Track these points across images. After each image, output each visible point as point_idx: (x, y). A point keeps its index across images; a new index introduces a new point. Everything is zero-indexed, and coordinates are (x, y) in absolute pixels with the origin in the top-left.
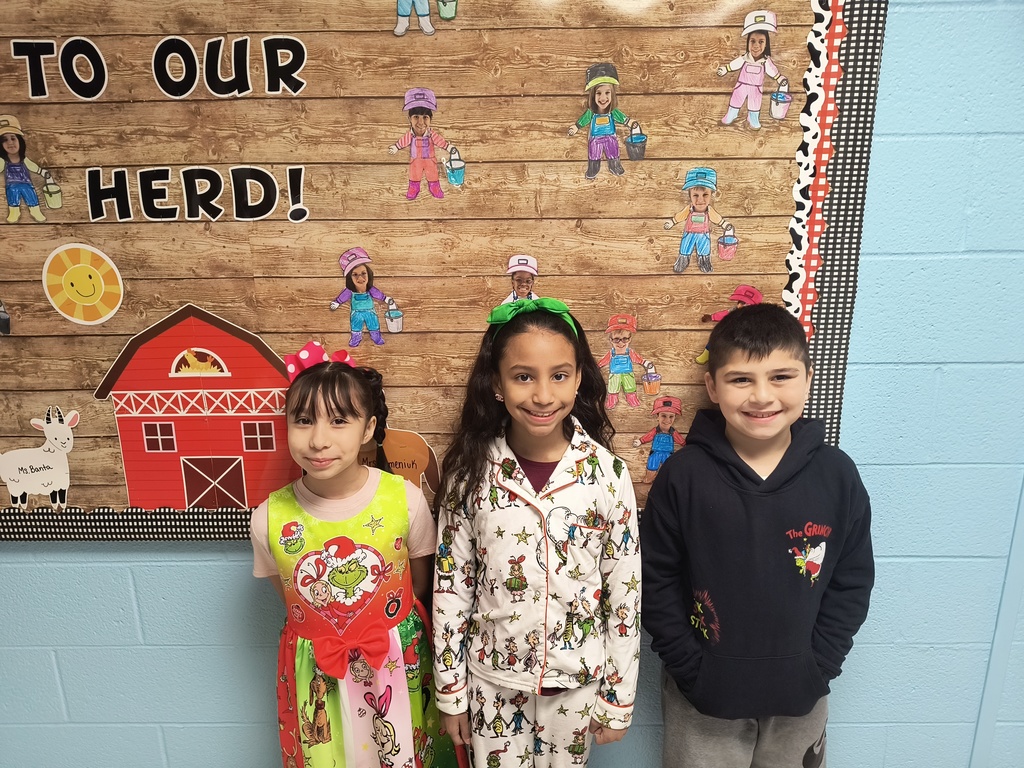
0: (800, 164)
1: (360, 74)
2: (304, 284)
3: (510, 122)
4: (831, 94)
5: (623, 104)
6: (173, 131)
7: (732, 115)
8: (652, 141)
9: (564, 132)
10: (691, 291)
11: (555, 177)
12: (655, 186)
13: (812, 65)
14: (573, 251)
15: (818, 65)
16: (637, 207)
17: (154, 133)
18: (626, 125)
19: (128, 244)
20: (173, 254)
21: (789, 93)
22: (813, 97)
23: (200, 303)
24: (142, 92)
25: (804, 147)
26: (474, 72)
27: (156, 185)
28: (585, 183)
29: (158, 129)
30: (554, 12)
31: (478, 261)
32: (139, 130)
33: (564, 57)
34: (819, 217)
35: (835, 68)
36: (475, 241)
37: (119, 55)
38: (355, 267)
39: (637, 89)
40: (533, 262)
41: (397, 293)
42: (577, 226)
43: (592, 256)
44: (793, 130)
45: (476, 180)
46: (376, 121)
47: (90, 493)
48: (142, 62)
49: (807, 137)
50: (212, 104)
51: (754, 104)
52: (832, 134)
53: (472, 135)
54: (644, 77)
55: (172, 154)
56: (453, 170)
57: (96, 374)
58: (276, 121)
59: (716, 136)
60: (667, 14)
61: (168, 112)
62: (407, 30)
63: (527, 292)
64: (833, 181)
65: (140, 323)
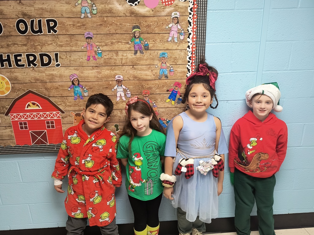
0: (188, 51)
1: (72, 28)
2: (60, 84)
3: (113, 41)
4: (194, 33)
5: (142, 36)
6: (22, 44)
7: (170, 39)
8: (150, 45)
9: (128, 43)
10: (163, 84)
11: (126, 55)
12: (152, 57)
13: (189, 26)
14: (132, 74)
15: (191, 26)
16: (148, 62)
17: (17, 44)
18: (143, 41)
19: (12, 74)
20: (24, 76)
21: (184, 33)
22: (190, 34)
23: (33, 89)
24: (13, 33)
25: (189, 47)
26: (103, 28)
27: (18, 58)
28: (134, 56)
29: (18, 43)
30: (122, 12)
31: (107, 77)
32: (13, 43)
33: (126, 24)
34: (194, 64)
35: (195, 27)
36: (106, 72)
37: (6, 23)
38: (74, 79)
39: (145, 32)
40: (122, 77)
41: (86, 86)
42: (133, 67)
43: (137, 75)
44: (186, 42)
45: (105, 56)
46: (77, 40)
47: (5, 142)
48: (13, 25)
49: (189, 44)
50: (33, 36)
51: (176, 36)
52: (195, 43)
53: (103, 44)
54: (147, 29)
55: (23, 50)
56: (99, 53)
57: (5, 109)
58: (50, 41)
59: (167, 44)
60: (152, 13)
61: (21, 39)
62: (84, 17)
63: (121, 85)
64: (196, 55)
65: (16, 95)
